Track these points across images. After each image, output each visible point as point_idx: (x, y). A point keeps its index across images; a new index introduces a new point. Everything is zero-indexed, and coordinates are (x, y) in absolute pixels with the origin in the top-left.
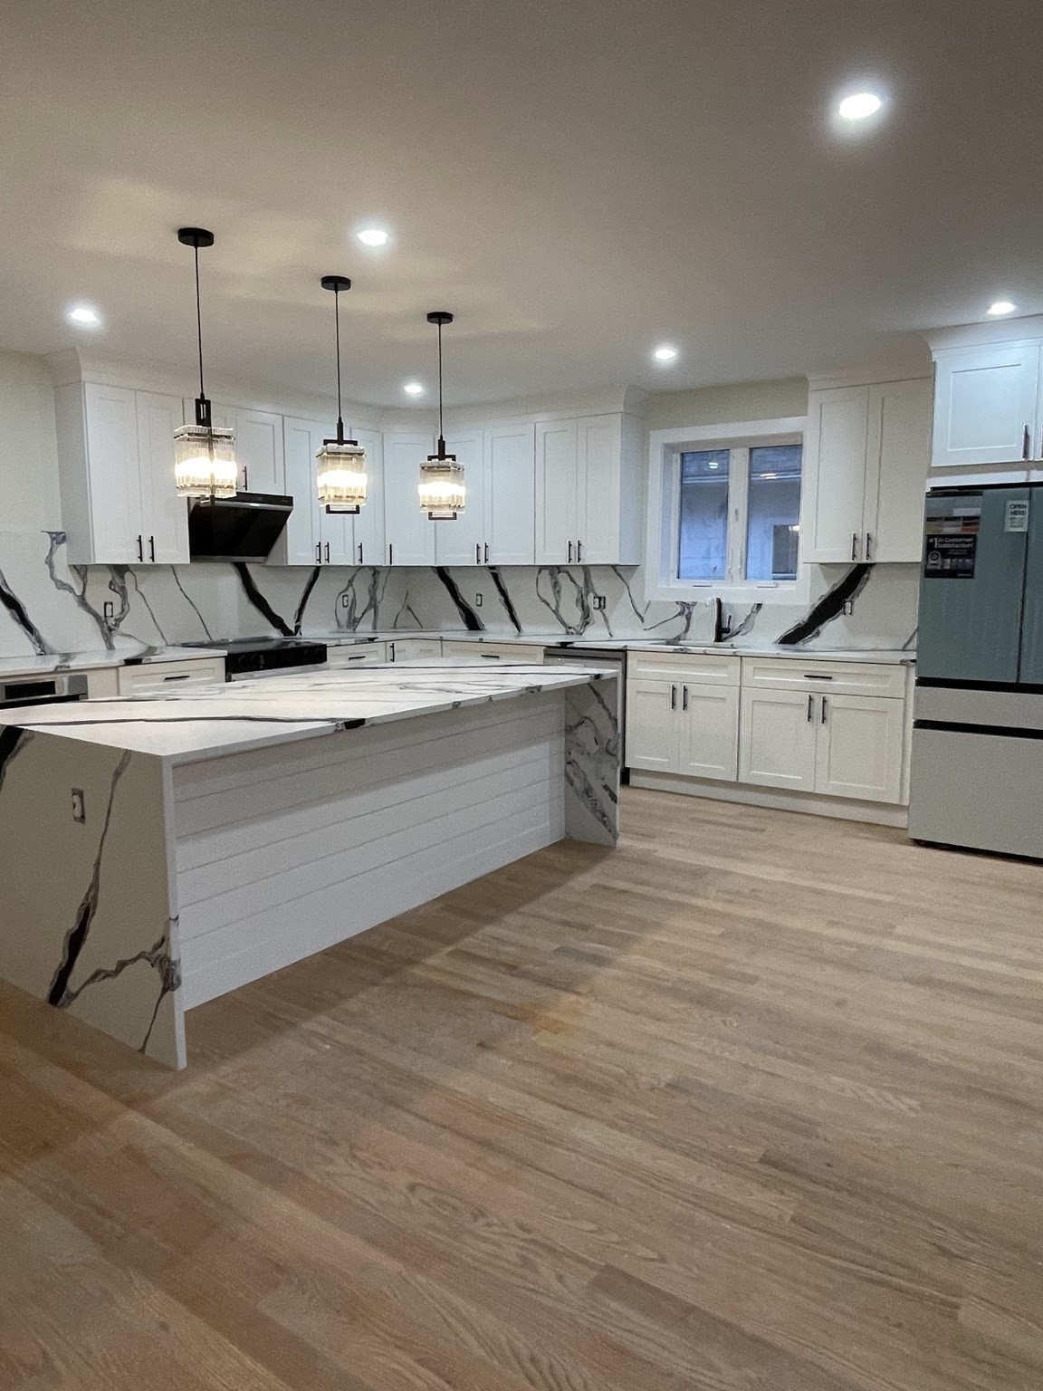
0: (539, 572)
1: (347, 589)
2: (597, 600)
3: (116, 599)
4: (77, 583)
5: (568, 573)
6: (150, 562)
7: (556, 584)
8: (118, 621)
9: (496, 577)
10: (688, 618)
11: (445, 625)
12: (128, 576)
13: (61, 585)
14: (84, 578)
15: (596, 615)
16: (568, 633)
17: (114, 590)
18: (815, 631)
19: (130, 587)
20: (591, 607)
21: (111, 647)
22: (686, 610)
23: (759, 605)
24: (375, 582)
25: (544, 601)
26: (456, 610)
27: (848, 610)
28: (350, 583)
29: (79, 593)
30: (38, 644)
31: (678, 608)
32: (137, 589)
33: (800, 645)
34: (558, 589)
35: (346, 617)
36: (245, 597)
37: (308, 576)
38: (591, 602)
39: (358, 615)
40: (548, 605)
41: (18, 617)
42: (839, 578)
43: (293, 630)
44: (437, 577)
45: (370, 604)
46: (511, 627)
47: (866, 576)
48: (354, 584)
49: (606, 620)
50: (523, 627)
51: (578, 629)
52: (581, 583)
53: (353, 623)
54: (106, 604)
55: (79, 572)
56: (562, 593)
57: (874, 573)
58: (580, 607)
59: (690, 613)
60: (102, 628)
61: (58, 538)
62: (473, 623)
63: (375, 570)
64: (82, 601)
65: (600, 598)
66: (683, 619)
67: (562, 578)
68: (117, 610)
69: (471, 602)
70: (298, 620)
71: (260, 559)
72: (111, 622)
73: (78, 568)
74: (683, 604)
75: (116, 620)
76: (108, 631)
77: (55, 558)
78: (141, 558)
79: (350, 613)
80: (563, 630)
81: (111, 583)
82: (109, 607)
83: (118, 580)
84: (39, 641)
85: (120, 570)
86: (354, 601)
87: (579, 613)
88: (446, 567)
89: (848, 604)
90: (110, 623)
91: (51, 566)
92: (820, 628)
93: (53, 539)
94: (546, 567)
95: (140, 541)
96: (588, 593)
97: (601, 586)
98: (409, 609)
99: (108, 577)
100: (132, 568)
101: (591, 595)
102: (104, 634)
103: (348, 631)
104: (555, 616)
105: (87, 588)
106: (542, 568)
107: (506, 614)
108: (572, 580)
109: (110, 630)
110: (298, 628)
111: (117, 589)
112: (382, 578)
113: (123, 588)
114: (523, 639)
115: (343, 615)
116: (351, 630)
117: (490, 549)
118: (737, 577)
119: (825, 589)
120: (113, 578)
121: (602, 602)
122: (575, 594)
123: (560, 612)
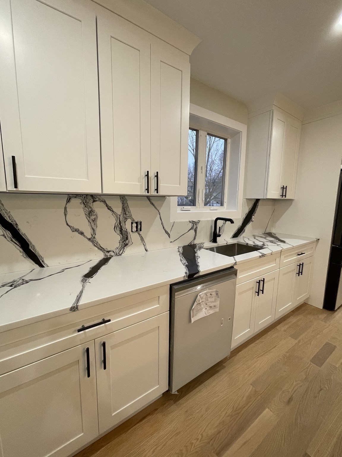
0: (68, 201)
2: (134, 225)
5: (105, 202)
7: (90, 213)
10: (196, 231)
15: (134, 237)
20: (129, 230)
25: (77, 230)
27: (253, 219)
31: (191, 225)
33: (238, 237)
34: (93, 217)
38: (128, 226)
40: (82, 233)
42: (251, 206)
47: (258, 204)
49: (142, 239)
50: (47, 261)
51: (117, 251)
52: (119, 210)
56: (99, 222)
58: (119, 232)
59: (197, 227)
65: (137, 223)
66: (192, 232)
67: (98, 208)
74: (193, 223)
87: (118, 238)
92: (245, 228)
94: (77, 195)
96: (125, 219)
97: (137, 213)
101: (129, 222)
104: (91, 243)
106: (70, 197)
108: (109, 208)
119: (247, 211)
121: (139, 226)
122: (113, 221)
123: (98, 238)
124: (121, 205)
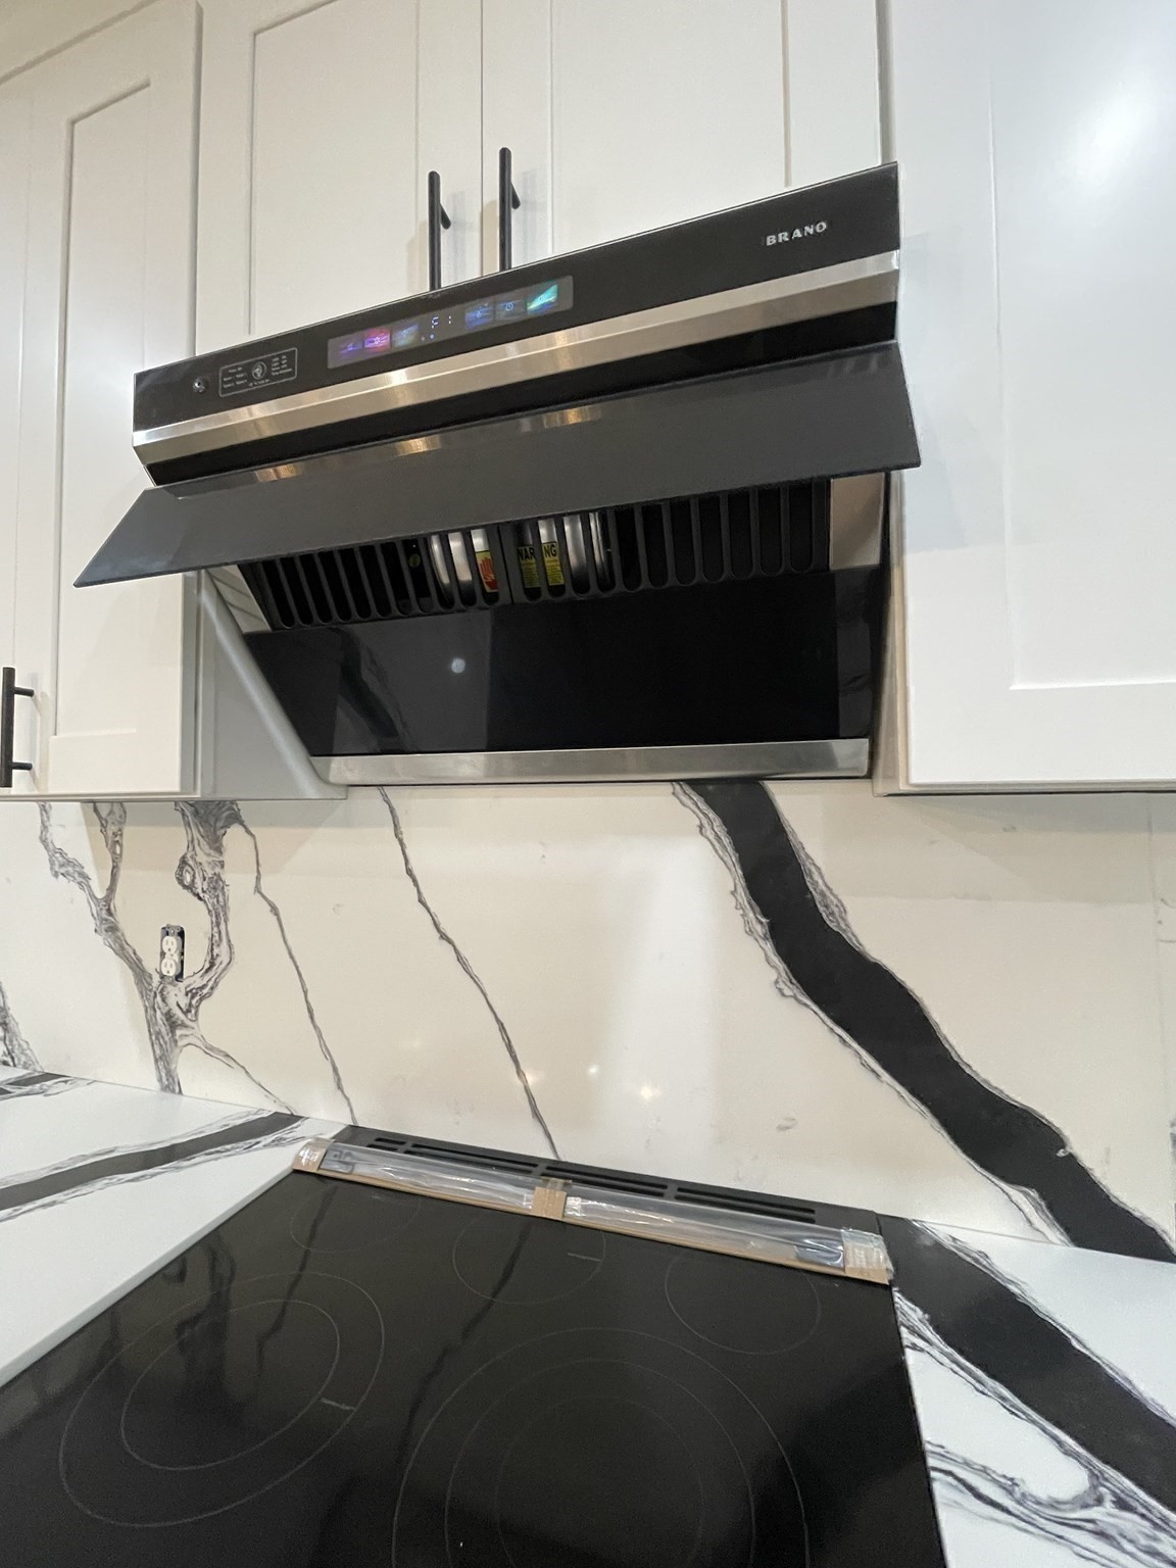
3: (196, 918)
4: (98, 865)
8: (197, 995)
12: (233, 836)
13: (64, 866)
14: (114, 843)
17: (190, 888)
19: (238, 883)
21: (169, 1084)
29: (98, 894)
32: (258, 890)
54: (166, 933)
55: (103, 826)
60: (152, 1010)
64: (107, 920)
68: (196, 960)
72: (177, 996)
73: (104, 809)
75: (193, 995)
76: (168, 1021)
81: (183, 862)
82: (174, 943)
83: (203, 854)
85: (213, 820)
90: (172, 1001)
91: (46, 809)
99: (180, 840)
102: (155, 1036)
105: (122, 874)
109: (170, 1023)
111: (199, 885)
113: (217, 884)
120: (192, 843)
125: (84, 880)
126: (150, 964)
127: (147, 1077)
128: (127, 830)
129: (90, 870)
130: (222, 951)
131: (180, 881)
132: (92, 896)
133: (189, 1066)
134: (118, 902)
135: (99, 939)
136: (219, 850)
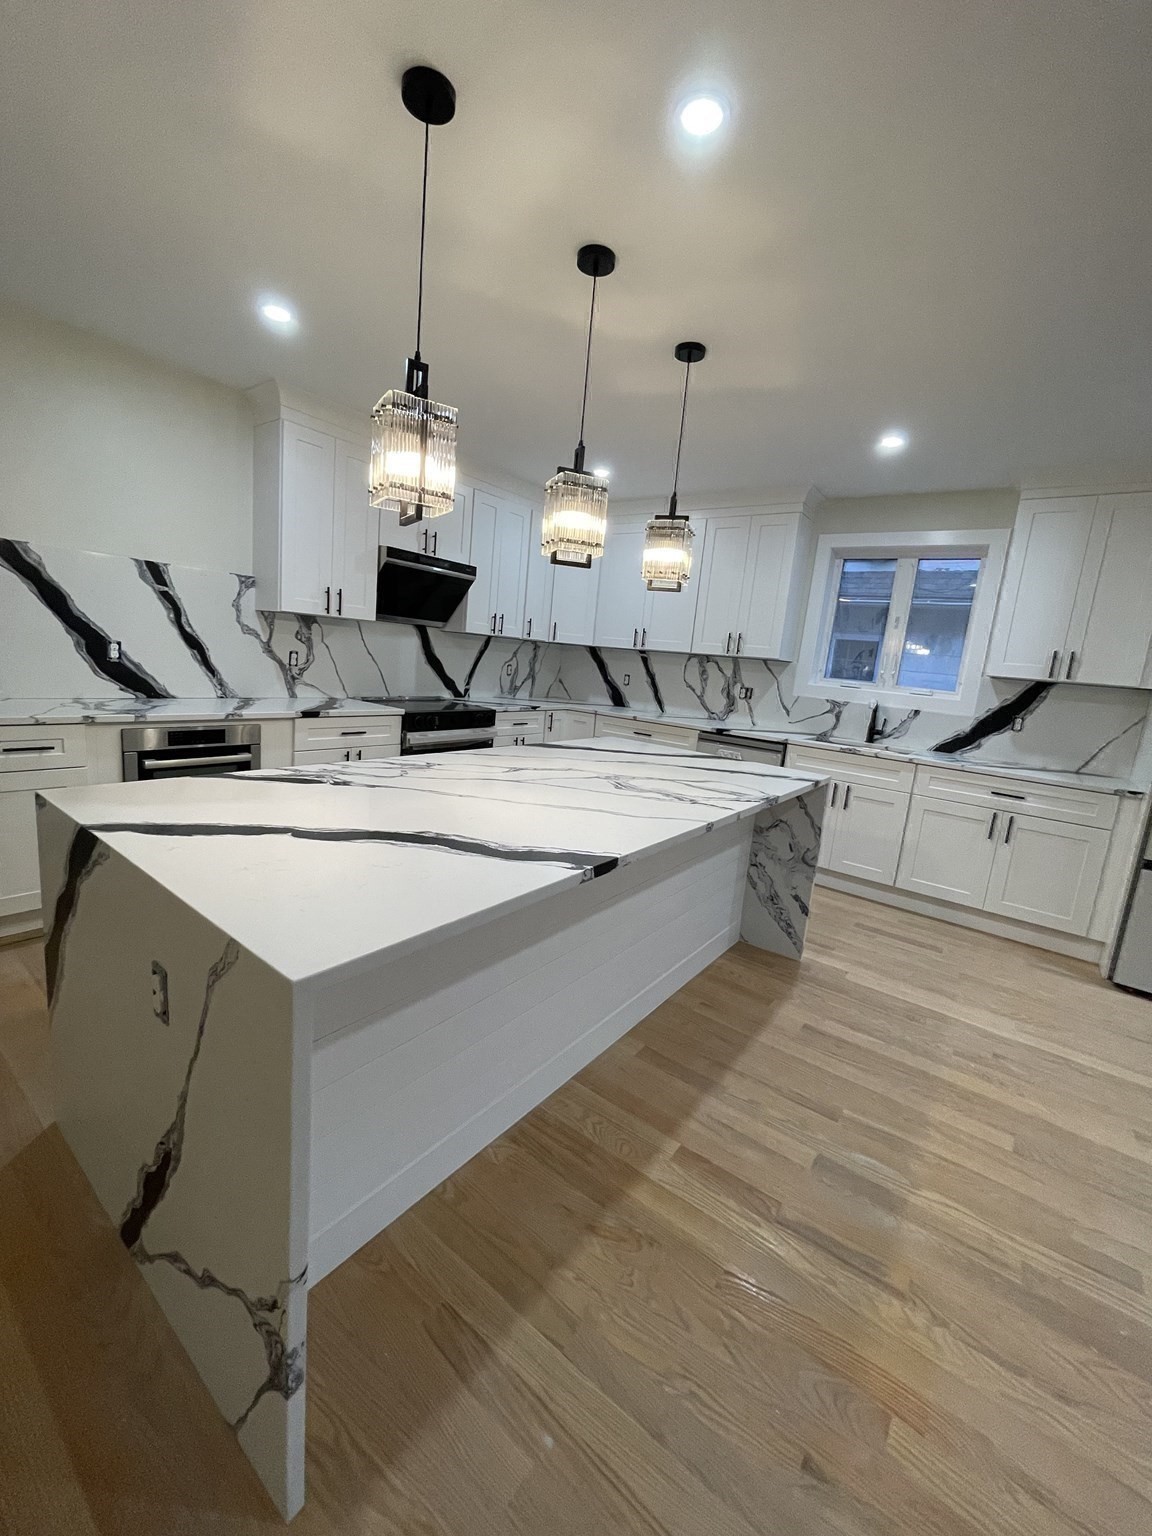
0: (689, 659)
1: (511, 659)
2: (744, 691)
3: (302, 649)
4: (263, 630)
5: (717, 663)
6: (336, 615)
7: (703, 672)
8: (302, 671)
9: (645, 661)
10: (838, 717)
11: (592, 700)
12: (315, 627)
13: (247, 630)
14: (271, 625)
15: (741, 704)
16: (710, 718)
17: (300, 640)
18: (976, 743)
19: (316, 639)
20: (737, 695)
21: (293, 695)
22: (836, 709)
23: (916, 711)
24: (535, 656)
25: (690, 687)
26: (604, 686)
27: (1017, 726)
28: (515, 654)
29: (265, 641)
30: (219, 687)
31: (828, 706)
32: (322, 641)
33: (957, 755)
34: (705, 677)
35: (508, 685)
36: (423, 658)
37: (480, 644)
38: (737, 691)
39: (518, 684)
40: (694, 690)
41: (199, 657)
42: (1011, 695)
43: (463, 693)
44: (588, 656)
45: (529, 674)
46: (654, 706)
47: (1043, 694)
48: (518, 655)
49: (750, 710)
50: (666, 708)
51: (721, 715)
52: (729, 673)
53: (514, 689)
54: (291, 653)
55: (266, 619)
56: (708, 682)
57: (1053, 691)
58: (725, 695)
59: (840, 712)
60: (286, 675)
61: (247, 582)
62: (618, 700)
63: (536, 644)
64: (268, 649)
65: (747, 690)
66: (832, 719)
67: (711, 668)
68: (303, 659)
69: (619, 682)
70: (468, 684)
71: (440, 624)
72: (295, 671)
73: (266, 614)
74: (835, 704)
75: (301, 670)
76: (292, 678)
77: (243, 601)
78: (328, 609)
79: (512, 682)
80: (706, 714)
81: (298, 632)
82: (294, 656)
83: (304, 630)
84: (221, 684)
85: (307, 620)
86: (517, 670)
87: (724, 701)
88: (599, 648)
89: (1019, 721)
90: (293, 672)
91: (238, 610)
92: (983, 741)
93: (242, 582)
94: (695, 655)
95: (328, 592)
96: (735, 683)
97: (748, 678)
98: (561, 681)
99: (295, 626)
100: (318, 619)
101: (739, 685)
102: (287, 682)
103: (510, 697)
104: (699, 701)
105: (274, 635)
106: (692, 656)
107: (651, 694)
108: (720, 670)
109: (293, 678)
110: (467, 691)
111: (303, 639)
112: (541, 653)
113: (309, 639)
114: (664, 720)
115: (507, 681)
116: (511, 696)
117: (647, 634)
118: (891, 682)
119: (995, 704)
120: (300, 627)
121: (749, 693)
122: (722, 683)
123: (705, 698)
124: (732, 666)
125: (257, 636)
126: (286, 662)
127: (285, 694)
128: (276, 621)
129: (260, 632)
130: (311, 658)
131: (297, 637)
132: (262, 641)
133: (299, 690)
134: (272, 643)
135: (264, 655)
136: (310, 629)
